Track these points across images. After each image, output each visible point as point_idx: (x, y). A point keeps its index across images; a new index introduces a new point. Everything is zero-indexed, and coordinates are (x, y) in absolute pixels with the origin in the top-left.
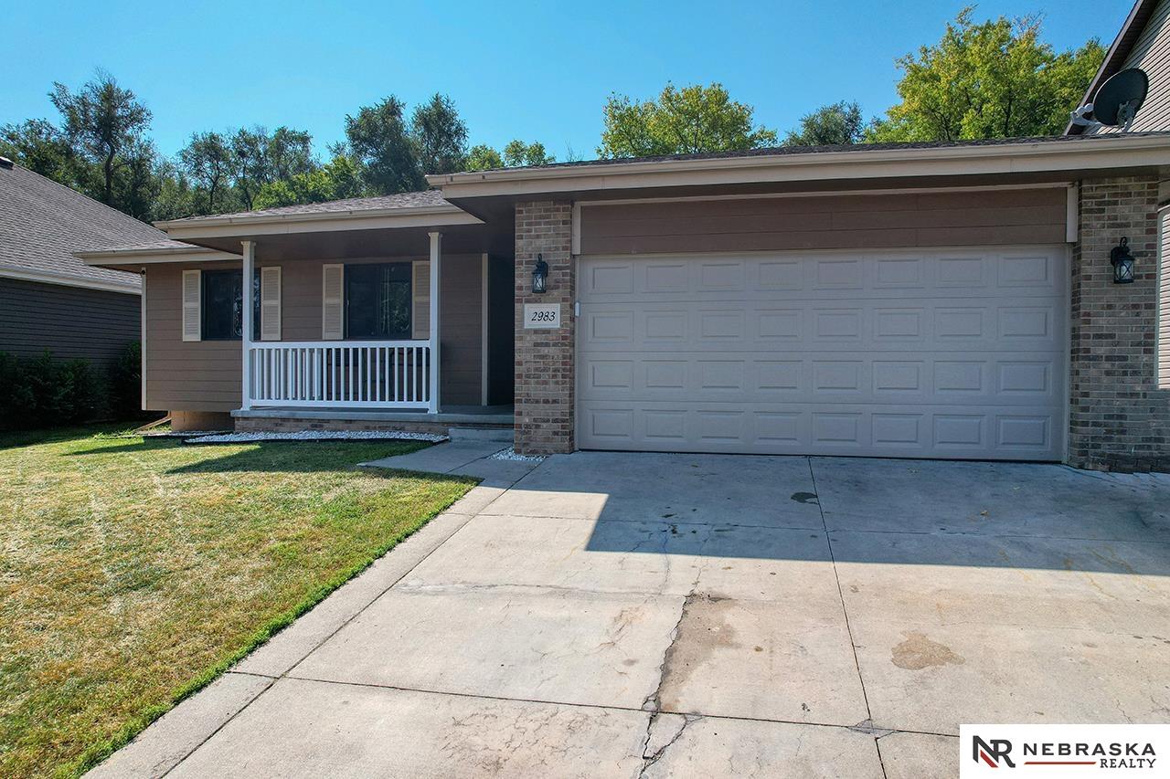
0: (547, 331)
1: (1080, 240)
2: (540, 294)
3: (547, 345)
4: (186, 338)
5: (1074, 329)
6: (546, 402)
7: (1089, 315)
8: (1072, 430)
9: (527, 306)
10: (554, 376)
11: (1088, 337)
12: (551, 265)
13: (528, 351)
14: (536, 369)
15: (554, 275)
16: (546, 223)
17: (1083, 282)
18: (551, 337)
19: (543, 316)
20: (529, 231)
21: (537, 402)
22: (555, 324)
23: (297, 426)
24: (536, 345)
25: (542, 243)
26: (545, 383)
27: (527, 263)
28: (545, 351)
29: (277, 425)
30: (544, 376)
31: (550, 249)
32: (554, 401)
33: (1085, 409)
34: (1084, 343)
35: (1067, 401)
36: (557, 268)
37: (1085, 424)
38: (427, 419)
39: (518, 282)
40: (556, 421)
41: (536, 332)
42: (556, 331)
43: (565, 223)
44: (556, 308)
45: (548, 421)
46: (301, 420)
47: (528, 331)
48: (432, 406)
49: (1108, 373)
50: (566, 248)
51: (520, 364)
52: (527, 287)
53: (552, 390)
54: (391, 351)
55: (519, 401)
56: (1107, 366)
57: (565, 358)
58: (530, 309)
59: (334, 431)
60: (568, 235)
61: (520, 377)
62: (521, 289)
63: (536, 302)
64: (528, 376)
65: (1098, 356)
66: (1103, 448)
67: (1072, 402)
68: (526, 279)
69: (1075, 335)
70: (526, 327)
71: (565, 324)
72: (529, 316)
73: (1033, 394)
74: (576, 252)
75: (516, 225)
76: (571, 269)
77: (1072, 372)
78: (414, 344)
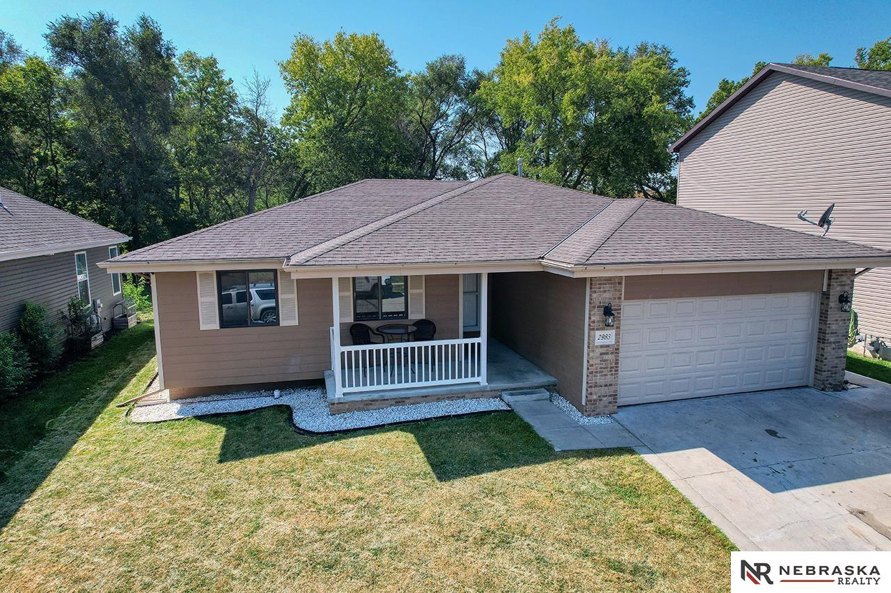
0: (608, 346)
1: (828, 291)
3: (607, 354)
5: (820, 329)
6: (606, 386)
8: (816, 373)
10: (611, 371)
13: (597, 358)
17: (829, 310)
18: (610, 349)
19: (604, 337)
21: (601, 386)
22: (612, 341)
24: (601, 354)
26: (605, 375)
30: (605, 371)
32: (610, 385)
36: (614, 310)
39: (593, 318)
40: (610, 396)
41: (602, 347)
42: (611, 345)
43: (618, 286)
44: (612, 332)
46: (387, 400)
47: (597, 347)
49: (834, 349)
50: (620, 298)
51: (592, 365)
52: (598, 321)
53: (609, 379)
54: (453, 346)
55: (591, 387)
56: (833, 346)
57: (617, 360)
58: (598, 333)
59: (413, 404)
60: (620, 291)
61: (591, 373)
62: (594, 322)
63: (602, 329)
64: (596, 372)
65: (830, 343)
66: (830, 381)
67: (816, 360)
68: (597, 316)
69: (822, 332)
70: (596, 344)
71: (617, 342)
72: (597, 338)
73: (801, 357)
74: (623, 299)
75: (591, 284)
76: (620, 309)
77: (818, 348)
78: (469, 341)
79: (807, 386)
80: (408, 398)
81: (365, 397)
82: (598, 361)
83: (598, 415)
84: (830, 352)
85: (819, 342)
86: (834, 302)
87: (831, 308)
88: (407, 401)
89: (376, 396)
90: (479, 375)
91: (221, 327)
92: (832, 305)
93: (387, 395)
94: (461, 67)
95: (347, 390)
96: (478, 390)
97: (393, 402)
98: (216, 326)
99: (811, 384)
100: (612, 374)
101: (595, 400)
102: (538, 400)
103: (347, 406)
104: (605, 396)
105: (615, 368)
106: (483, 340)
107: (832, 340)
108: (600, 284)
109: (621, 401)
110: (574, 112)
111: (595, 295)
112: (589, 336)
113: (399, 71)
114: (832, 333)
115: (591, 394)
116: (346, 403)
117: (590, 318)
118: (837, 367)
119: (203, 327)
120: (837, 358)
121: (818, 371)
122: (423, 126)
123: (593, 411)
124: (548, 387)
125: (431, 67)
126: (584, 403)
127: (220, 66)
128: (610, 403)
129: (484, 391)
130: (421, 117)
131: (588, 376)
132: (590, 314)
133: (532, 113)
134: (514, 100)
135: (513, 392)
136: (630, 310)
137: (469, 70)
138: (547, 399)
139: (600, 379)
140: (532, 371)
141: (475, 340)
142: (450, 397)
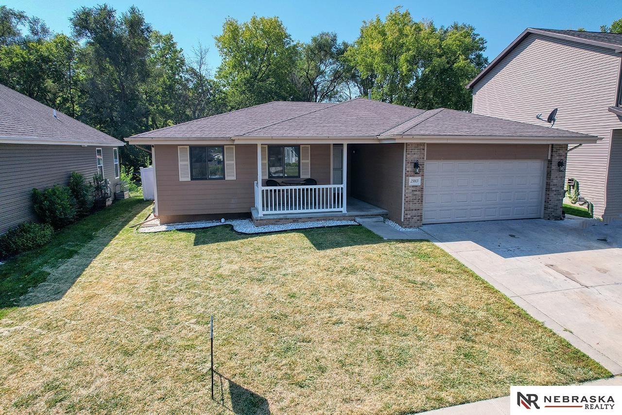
0: (416, 186)
1: (551, 159)
3: (416, 191)
5: (547, 183)
6: (416, 210)
7: (551, 179)
8: (545, 210)
9: (410, 177)
10: (418, 201)
13: (410, 193)
14: (412, 199)
15: (419, 167)
16: (418, 149)
17: (552, 171)
18: (418, 188)
19: (415, 181)
20: (412, 152)
21: (413, 210)
22: (419, 183)
24: (413, 191)
25: (416, 156)
26: (415, 203)
27: (411, 163)
28: (416, 193)
29: (277, 221)
30: (415, 201)
31: (418, 158)
32: (418, 210)
34: (549, 187)
36: (420, 165)
40: (418, 216)
41: (413, 186)
42: (420, 186)
43: (423, 150)
44: (419, 178)
45: (416, 216)
46: (288, 219)
47: (410, 186)
48: (344, 209)
49: (555, 195)
50: (423, 158)
51: (407, 197)
52: (411, 171)
53: (417, 206)
54: (327, 189)
55: (407, 210)
56: (555, 193)
57: (422, 195)
58: (411, 179)
59: (303, 222)
60: (424, 154)
61: (407, 202)
62: (408, 172)
63: (413, 176)
64: (410, 202)
65: (553, 190)
66: (553, 214)
67: (545, 202)
68: (410, 168)
69: (548, 184)
70: (410, 185)
71: (422, 184)
72: (410, 181)
73: (536, 200)
74: (425, 159)
75: (407, 149)
76: (424, 165)
77: (546, 194)
78: (336, 186)
79: (540, 218)
80: (301, 218)
81: (275, 217)
82: (410, 195)
83: (411, 227)
84: (553, 196)
85: (546, 191)
86: (554, 167)
87: (553, 169)
88: (300, 220)
89: (282, 216)
90: (342, 207)
91: (191, 180)
92: (553, 167)
93: (289, 216)
94: (334, 40)
95: (266, 212)
96: (341, 215)
97: (292, 221)
98: (189, 179)
99: (542, 217)
100: (419, 203)
101: (409, 218)
102: (376, 222)
103: (265, 222)
104: (414, 216)
105: (421, 201)
106: (344, 186)
107: (554, 189)
108: (412, 149)
109: (424, 221)
110: (407, 67)
111: (408, 156)
112: (405, 180)
113: (293, 41)
114: (554, 185)
115: (407, 214)
116: (265, 220)
117: (406, 169)
118: (557, 206)
119: (181, 180)
120: (557, 200)
121: (546, 208)
122: (309, 79)
123: (408, 225)
124: (382, 215)
125: (314, 40)
126: (402, 221)
127: (175, 40)
128: (418, 220)
129: (345, 216)
130: (307, 73)
131: (405, 204)
132: (406, 167)
133: (380, 68)
134: (369, 60)
135: (362, 217)
136: (430, 166)
137: (339, 41)
138: (382, 222)
139: (412, 206)
140: (373, 208)
141: (340, 186)
142: (326, 219)
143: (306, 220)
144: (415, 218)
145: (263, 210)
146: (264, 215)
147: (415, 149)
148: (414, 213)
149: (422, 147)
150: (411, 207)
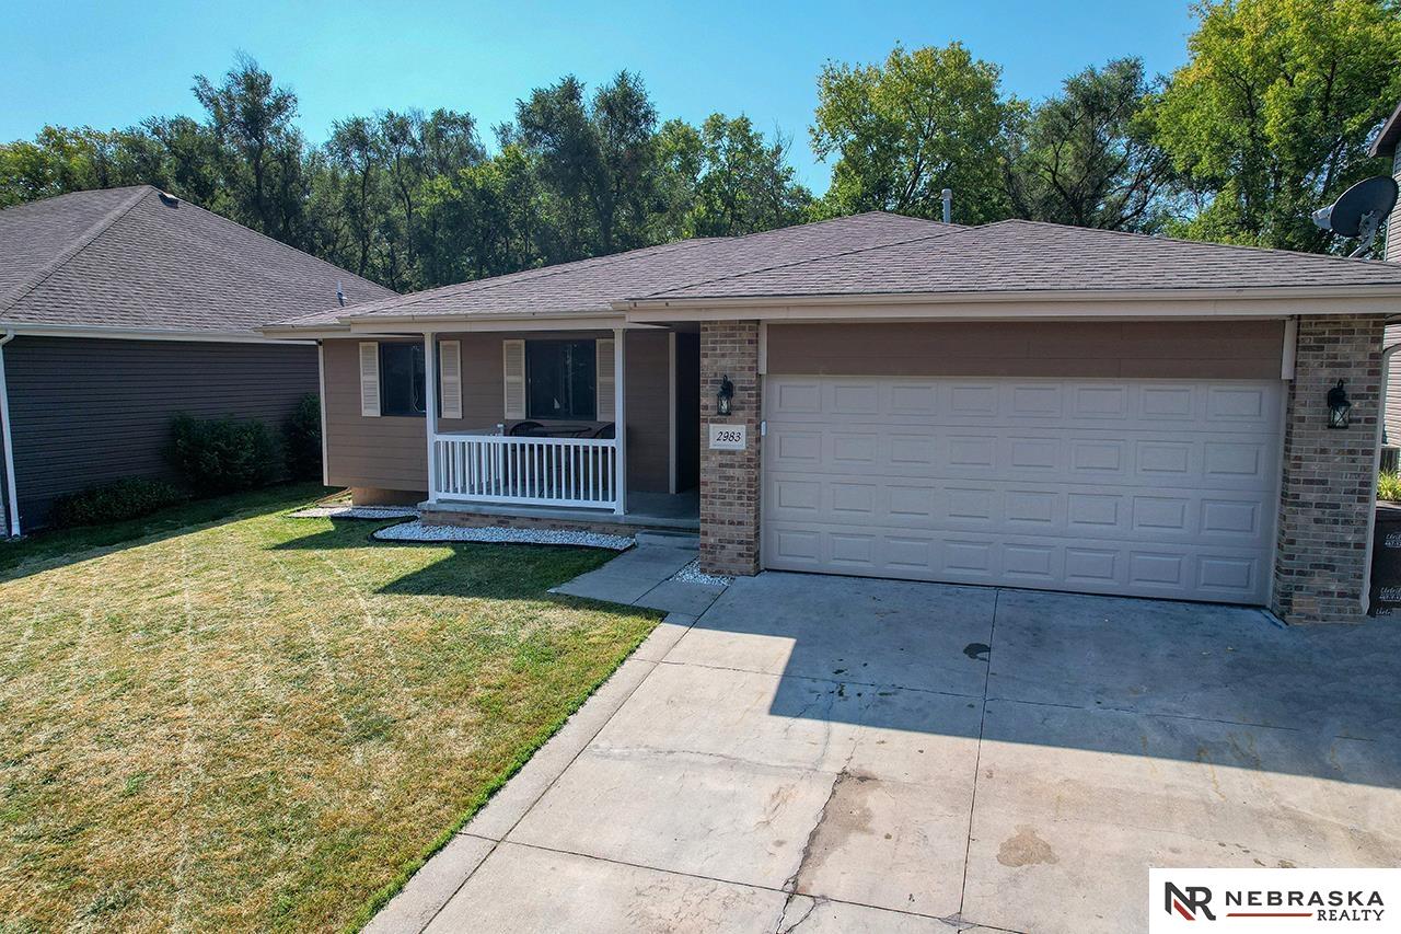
0: (732, 453)
1: (1295, 378)
2: (725, 416)
3: (732, 466)
4: (365, 413)
6: (732, 523)
7: (1300, 458)
8: (1277, 576)
9: (711, 425)
10: (740, 498)
11: (1297, 481)
12: (737, 386)
13: (714, 471)
14: (721, 490)
15: (739, 395)
16: (733, 342)
17: (1296, 424)
18: (737, 459)
19: (729, 437)
20: (714, 349)
21: (723, 523)
22: (740, 445)
23: (484, 521)
24: (721, 465)
25: (727, 362)
26: (731, 504)
27: (712, 382)
28: (730, 472)
30: (730, 498)
31: (735, 368)
32: (740, 523)
33: (1290, 557)
34: (1292, 489)
35: (1275, 546)
36: (742, 389)
37: (1290, 572)
38: (615, 521)
39: (703, 401)
40: (741, 543)
41: (721, 452)
42: (742, 452)
43: (750, 342)
44: (741, 429)
45: (733, 542)
46: (487, 516)
47: (713, 451)
48: (618, 506)
49: (1317, 521)
50: (756, 369)
51: (705, 484)
52: (713, 407)
54: (577, 448)
55: (705, 521)
57: (751, 480)
58: (715, 428)
60: (756, 355)
61: (706, 497)
63: (722, 422)
68: (711, 398)
69: (1289, 477)
70: (711, 447)
71: (751, 446)
72: (714, 436)
74: (763, 371)
76: (758, 389)
77: (1281, 516)
78: (600, 442)
82: (715, 478)
83: (717, 572)
85: (1283, 502)
87: (1302, 419)
88: (513, 522)
89: (471, 508)
90: (614, 500)
91: (382, 414)
92: (1301, 411)
94: (1133, 76)
98: (378, 412)
99: (1269, 606)
104: (731, 542)
106: (619, 443)
108: (714, 342)
111: (704, 361)
112: (702, 432)
115: (706, 533)
116: (439, 512)
117: (701, 401)
122: (1060, 188)
129: (617, 524)
130: (1054, 173)
131: (702, 502)
132: (701, 395)
136: (794, 395)
137: (1149, 76)
141: (608, 443)
142: (570, 526)
143: (527, 523)
144: (730, 546)
145: (438, 489)
146: (440, 501)
147: (722, 342)
148: (728, 531)
149: (746, 335)
150: (717, 513)
